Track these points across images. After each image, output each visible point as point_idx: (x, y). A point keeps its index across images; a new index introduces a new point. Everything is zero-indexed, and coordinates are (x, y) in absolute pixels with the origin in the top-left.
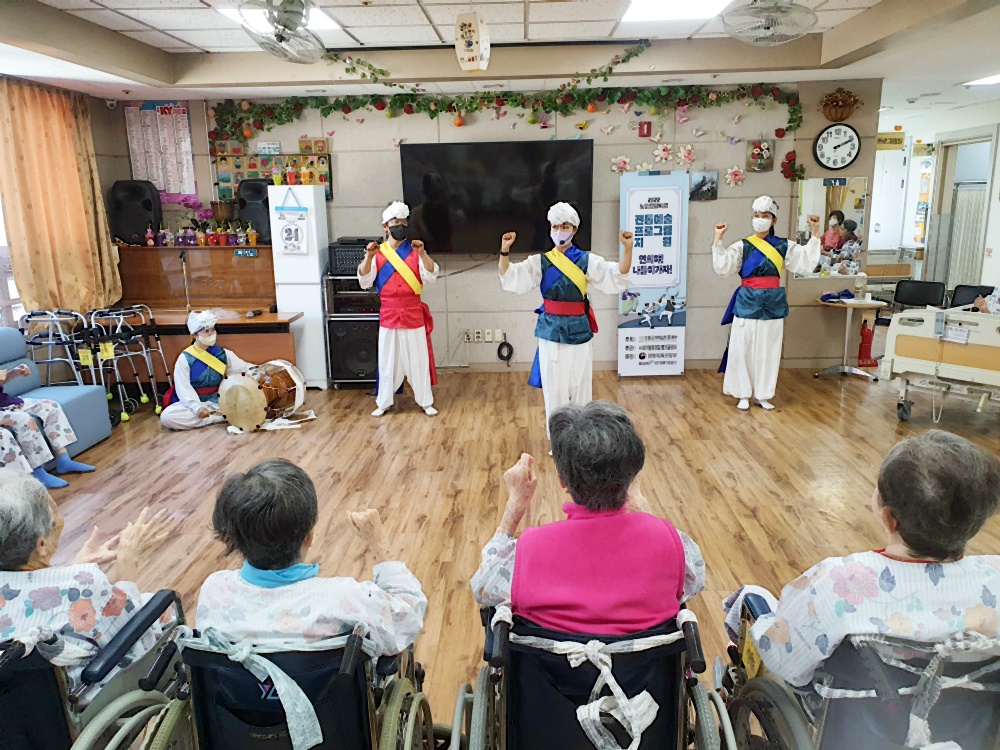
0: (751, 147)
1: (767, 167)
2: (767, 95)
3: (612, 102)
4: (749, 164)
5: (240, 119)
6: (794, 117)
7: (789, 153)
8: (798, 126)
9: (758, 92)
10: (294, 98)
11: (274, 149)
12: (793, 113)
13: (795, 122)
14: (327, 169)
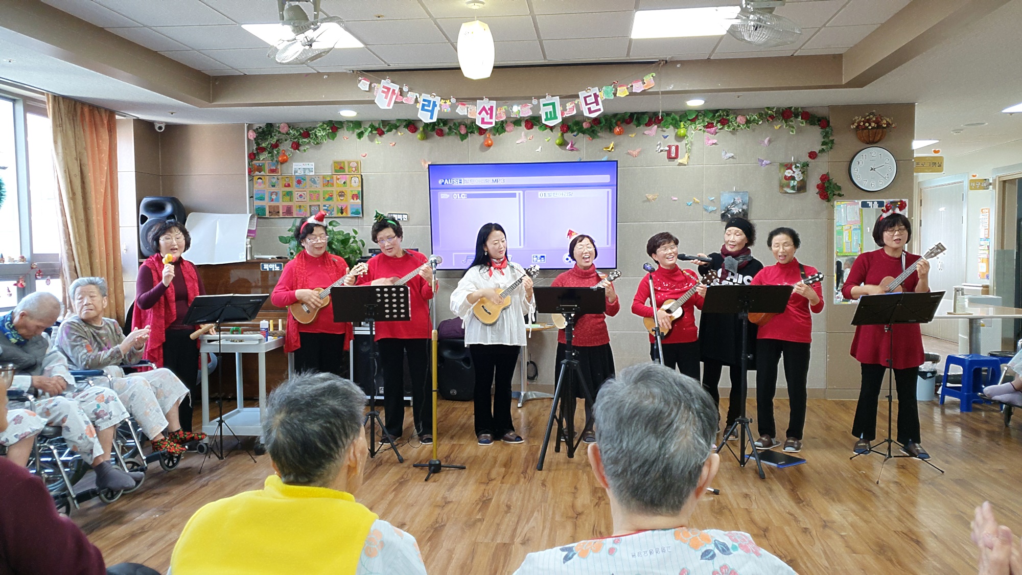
0: (782, 170)
1: (801, 188)
2: (796, 116)
3: (639, 125)
4: (782, 186)
5: (278, 141)
6: (826, 140)
7: (823, 176)
8: (831, 148)
9: (787, 114)
10: (331, 122)
11: (309, 169)
12: (826, 135)
13: (828, 143)
14: (360, 189)
